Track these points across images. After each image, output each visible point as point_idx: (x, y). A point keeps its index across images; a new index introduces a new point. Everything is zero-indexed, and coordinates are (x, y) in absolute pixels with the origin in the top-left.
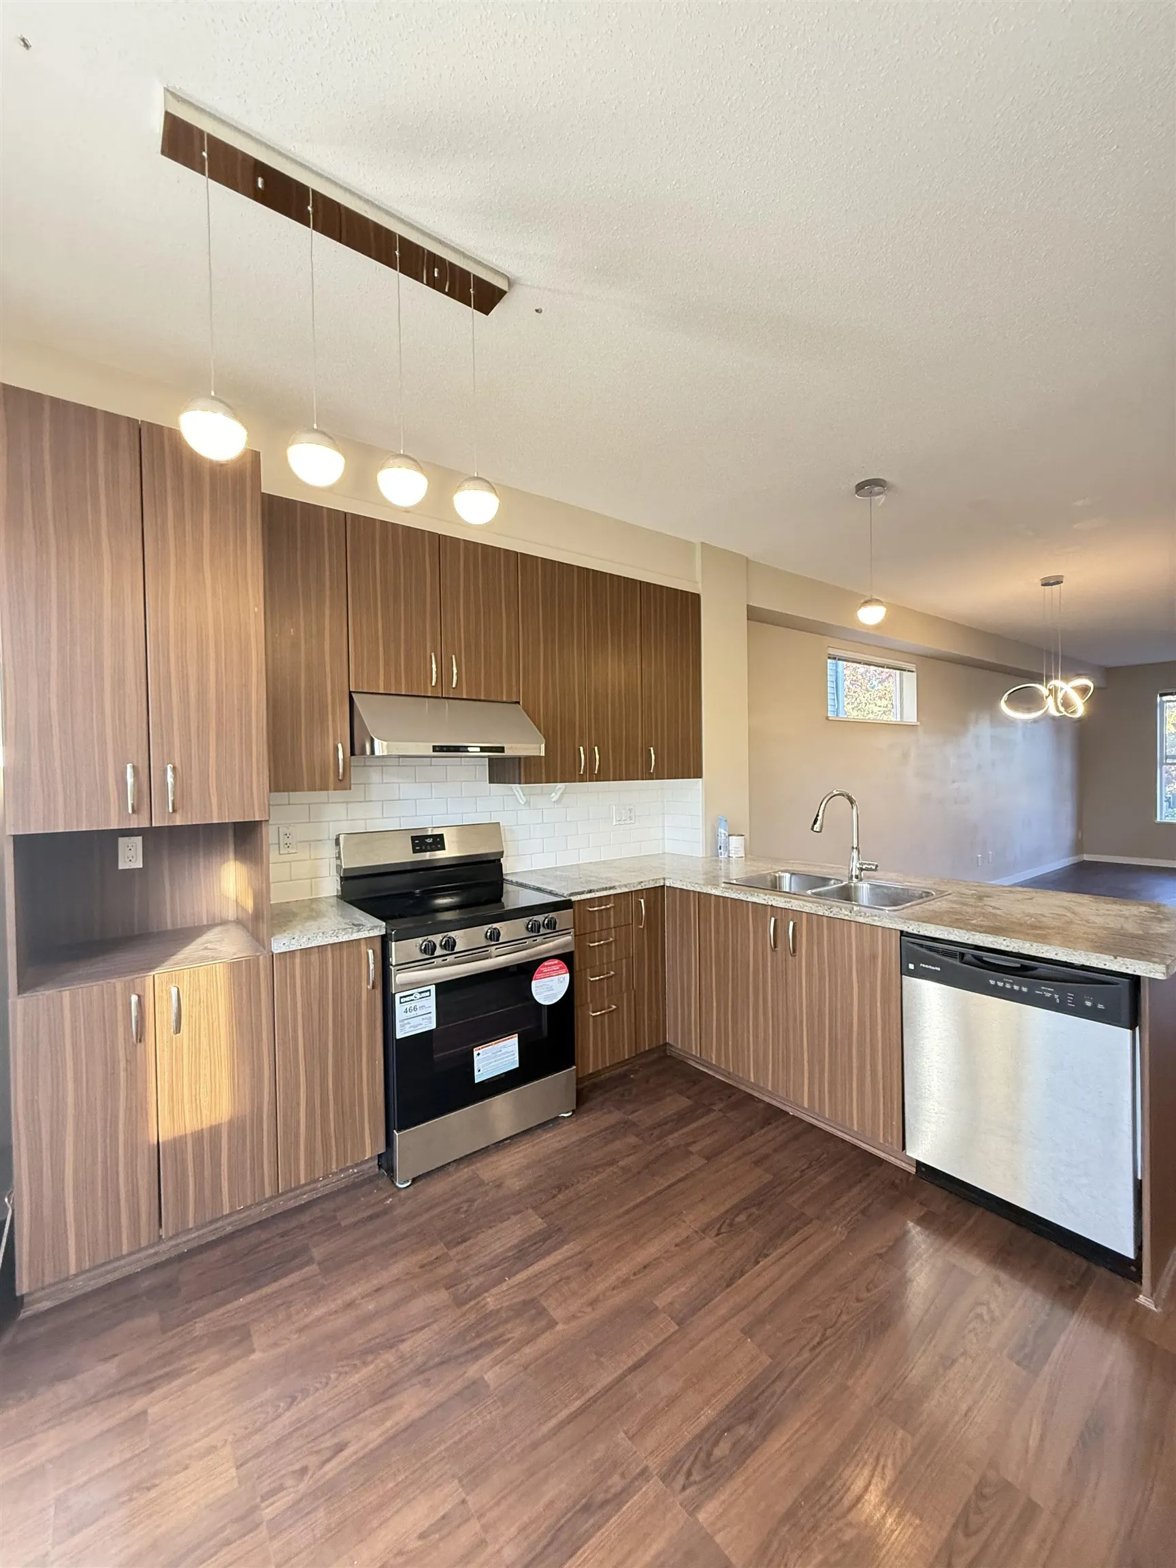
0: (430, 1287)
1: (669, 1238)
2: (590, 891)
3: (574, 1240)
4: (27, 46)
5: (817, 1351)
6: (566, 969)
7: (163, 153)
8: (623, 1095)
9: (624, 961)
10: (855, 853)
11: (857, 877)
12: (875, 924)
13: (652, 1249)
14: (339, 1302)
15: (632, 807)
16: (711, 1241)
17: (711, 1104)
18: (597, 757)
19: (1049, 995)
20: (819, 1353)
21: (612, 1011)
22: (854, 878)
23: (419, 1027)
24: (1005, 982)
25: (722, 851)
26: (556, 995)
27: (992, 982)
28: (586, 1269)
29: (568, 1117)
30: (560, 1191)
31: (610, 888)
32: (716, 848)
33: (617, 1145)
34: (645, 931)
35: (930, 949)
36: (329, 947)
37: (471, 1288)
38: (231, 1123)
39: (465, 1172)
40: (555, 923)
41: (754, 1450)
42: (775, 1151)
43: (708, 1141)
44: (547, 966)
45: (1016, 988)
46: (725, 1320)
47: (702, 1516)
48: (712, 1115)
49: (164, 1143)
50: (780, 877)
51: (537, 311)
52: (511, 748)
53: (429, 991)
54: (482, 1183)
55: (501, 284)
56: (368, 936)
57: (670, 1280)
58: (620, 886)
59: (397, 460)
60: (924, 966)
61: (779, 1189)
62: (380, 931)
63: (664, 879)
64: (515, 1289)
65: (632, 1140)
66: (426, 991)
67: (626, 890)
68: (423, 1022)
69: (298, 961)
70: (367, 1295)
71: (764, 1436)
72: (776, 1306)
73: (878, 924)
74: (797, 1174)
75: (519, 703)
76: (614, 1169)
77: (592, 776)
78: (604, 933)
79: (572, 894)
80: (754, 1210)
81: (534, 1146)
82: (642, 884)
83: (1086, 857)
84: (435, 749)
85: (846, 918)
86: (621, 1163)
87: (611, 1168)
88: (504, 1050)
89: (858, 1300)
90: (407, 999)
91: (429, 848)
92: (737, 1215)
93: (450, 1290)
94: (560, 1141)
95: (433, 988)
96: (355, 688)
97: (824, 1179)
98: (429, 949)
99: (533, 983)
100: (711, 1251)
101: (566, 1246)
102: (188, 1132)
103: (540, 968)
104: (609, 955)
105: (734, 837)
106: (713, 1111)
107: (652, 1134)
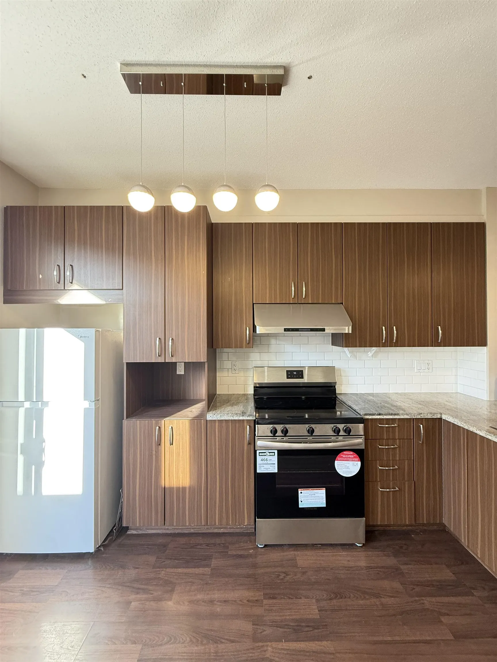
0: (247, 617)
2: (380, 414)
3: (331, 640)
4: (85, 77)
6: (358, 459)
7: (131, 93)
8: (401, 547)
9: (406, 462)
14: (209, 596)
15: (430, 362)
18: (395, 332)
21: (396, 491)
23: (269, 470)
26: (351, 472)
29: (359, 546)
30: (336, 597)
31: (396, 414)
33: (386, 584)
34: (425, 445)
36: (230, 421)
37: (265, 633)
38: (190, 488)
39: (290, 554)
43: (461, 620)
44: (345, 454)
48: (471, 598)
49: (167, 488)
51: (309, 78)
52: (329, 329)
53: (274, 453)
54: (296, 566)
55: (281, 72)
56: (247, 419)
58: (403, 414)
59: (222, 188)
62: (253, 417)
63: (441, 414)
64: (285, 652)
65: (396, 585)
66: (273, 453)
67: (410, 417)
68: (271, 468)
69: (217, 424)
70: (220, 602)
75: (342, 303)
77: (390, 343)
78: (390, 442)
79: (366, 415)
81: (333, 556)
82: (422, 415)
84: (286, 330)
87: (375, 600)
88: (316, 495)
90: (263, 454)
91: (295, 377)
93: (254, 627)
94: (349, 561)
95: (276, 452)
96: (256, 302)
98: (274, 432)
99: (336, 462)
101: (325, 642)
102: (175, 486)
103: (341, 454)
104: (394, 455)
106: (473, 595)
107: (414, 589)
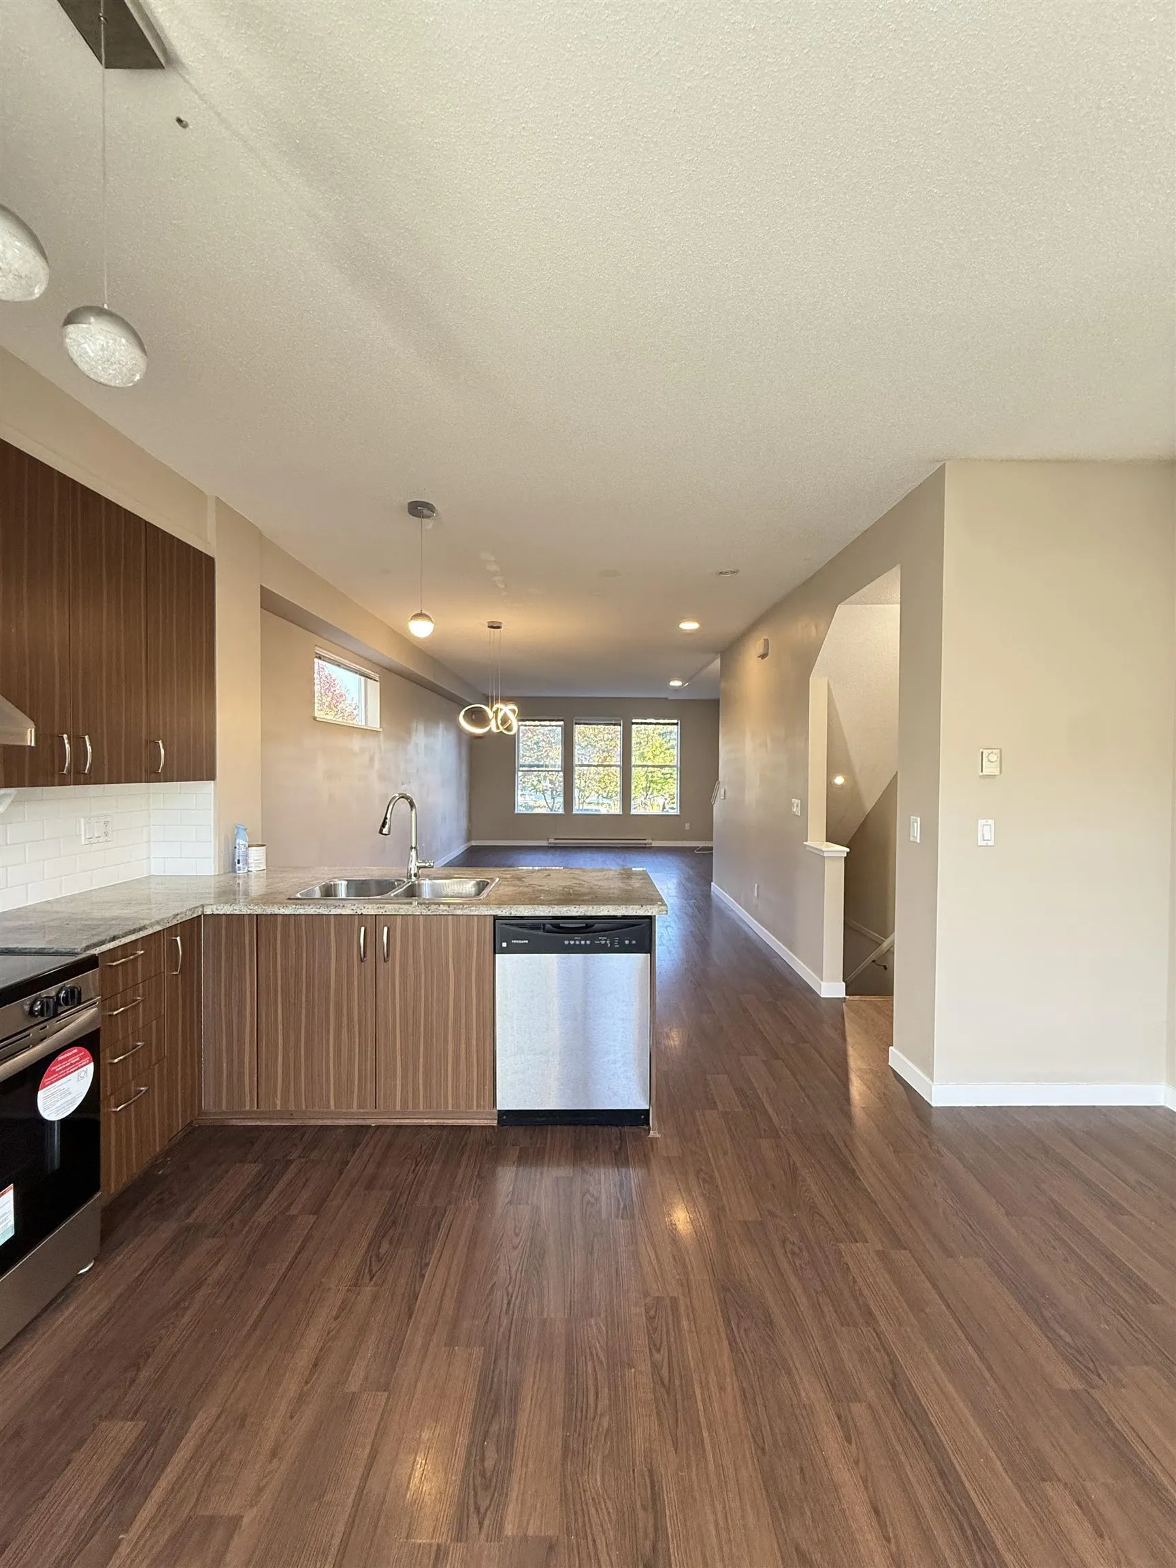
1: (323, 1317)
2: (114, 939)
5: (511, 1312)
6: (89, 1057)
8: (161, 1201)
9: (154, 1023)
10: (413, 853)
11: (415, 875)
12: (472, 913)
13: (312, 1341)
15: (107, 818)
16: (368, 1288)
17: (285, 1156)
18: (89, 749)
19: (603, 942)
20: (513, 1312)
21: (141, 1097)
22: (413, 877)
24: (575, 940)
25: (241, 865)
26: (74, 1101)
27: (566, 942)
28: (242, 1426)
29: (91, 1269)
30: (139, 1369)
31: (140, 929)
32: (232, 863)
34: (180, 978)
35: (518, 925)
40: (80, 993)
41: (514, 1432)
42: (379, 1165)
43: (306, 1195)
44: (61, 1061)
45: (583, 942)
46: (426, 1347)
47: (509, 1530)
48: (292, 1166)
50: (335, 885)
57: (350, 1358)
58: (152, 925)
60: (515, 941)
61: (403, 1201)
63: (203, 906)
65: (209, 1244)
67: (158, 928)
71: (514, 1413)
72: (459, 1302)
73: (475, 913)
74: (411, 1176)
76: (204, 1291)
77: (78, 776)
78: (130, 994)
80: (391, 1232)
82: (178, 917)
83: (474, 843)
85: (445, 913)
86: (210, 1280)
87: (200, 1294)
89: (515, 1248)
92: (379, 1247)
97: (435, 1167)
99: (41, 1093)
100: (375, 1298)
103: (52, 1068)
104: (136, 1021)
105: (254, 848)
106: (292, 1162)
107: (233, 1224)
